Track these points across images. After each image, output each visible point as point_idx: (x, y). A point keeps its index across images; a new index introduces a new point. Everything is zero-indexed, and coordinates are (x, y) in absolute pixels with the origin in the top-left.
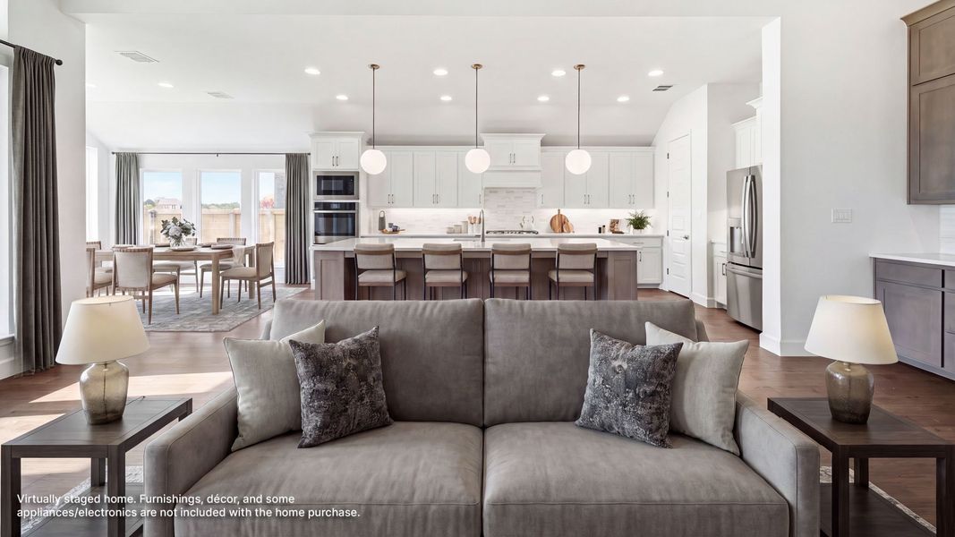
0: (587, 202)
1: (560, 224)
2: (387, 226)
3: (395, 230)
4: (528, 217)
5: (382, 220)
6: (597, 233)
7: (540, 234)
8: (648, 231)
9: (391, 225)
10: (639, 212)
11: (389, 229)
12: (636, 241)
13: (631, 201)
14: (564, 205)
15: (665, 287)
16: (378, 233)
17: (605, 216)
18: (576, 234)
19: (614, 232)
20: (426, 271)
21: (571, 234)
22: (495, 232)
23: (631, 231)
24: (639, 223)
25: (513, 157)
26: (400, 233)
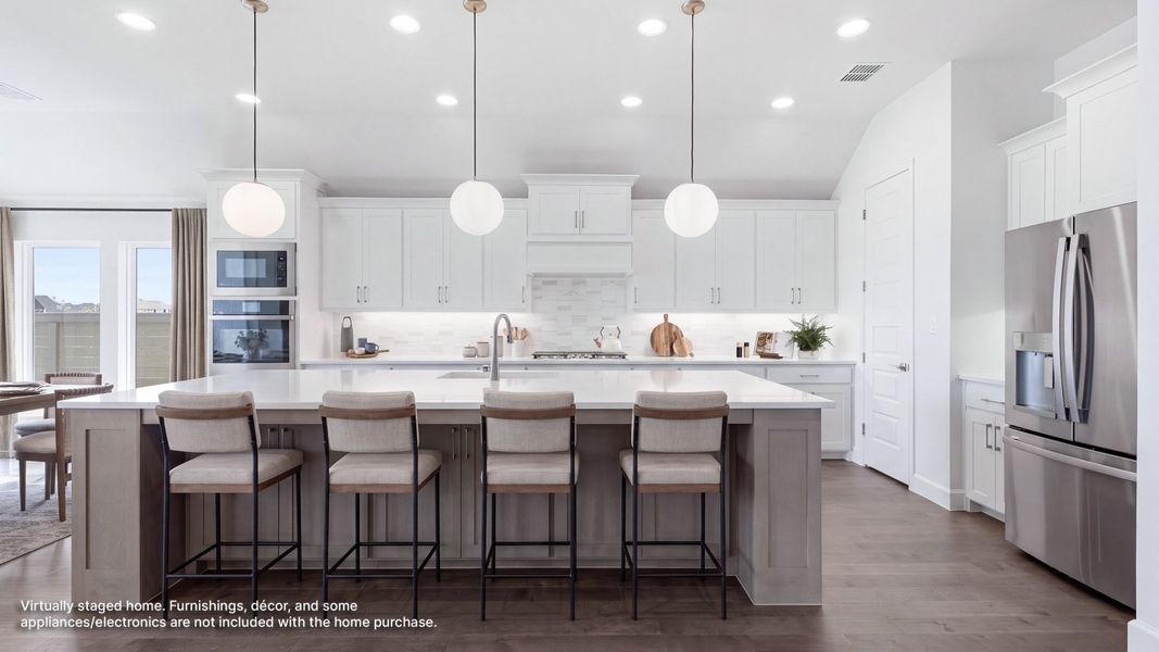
0: (716, 300)
1: (668, 341)
2: (356, 344)
3: (370, 351)
4: (611, 327)
5: (347, 333)
6: (733, 358)
7: (630, 358)
8: (824, 354)
9: (363, 342)
10: (809, 319)
11: (358, 350)
12: (804, 371)
13: (796, 300)
14: (677, 309)
15: (859, 457)
16: (339, 358)
17: (749, 325)
18: (698, 358)
19: (763, 355)
20: (330, 457)
21: (688, 359)
22: (550, 355)
23: (793, 354)
24: (809, 340)
25: (580, 220)
26: (380, 358)
